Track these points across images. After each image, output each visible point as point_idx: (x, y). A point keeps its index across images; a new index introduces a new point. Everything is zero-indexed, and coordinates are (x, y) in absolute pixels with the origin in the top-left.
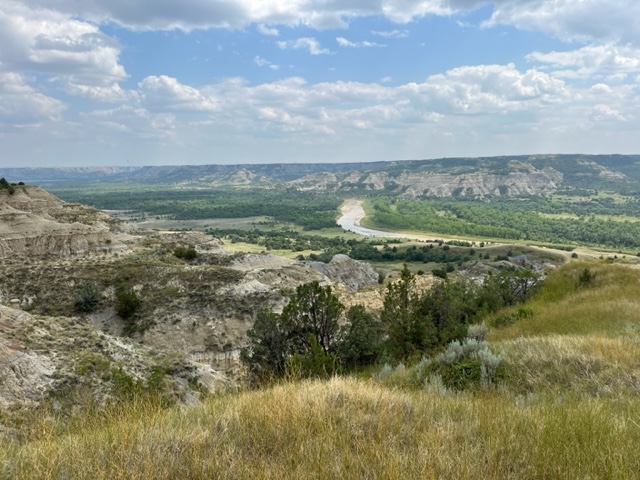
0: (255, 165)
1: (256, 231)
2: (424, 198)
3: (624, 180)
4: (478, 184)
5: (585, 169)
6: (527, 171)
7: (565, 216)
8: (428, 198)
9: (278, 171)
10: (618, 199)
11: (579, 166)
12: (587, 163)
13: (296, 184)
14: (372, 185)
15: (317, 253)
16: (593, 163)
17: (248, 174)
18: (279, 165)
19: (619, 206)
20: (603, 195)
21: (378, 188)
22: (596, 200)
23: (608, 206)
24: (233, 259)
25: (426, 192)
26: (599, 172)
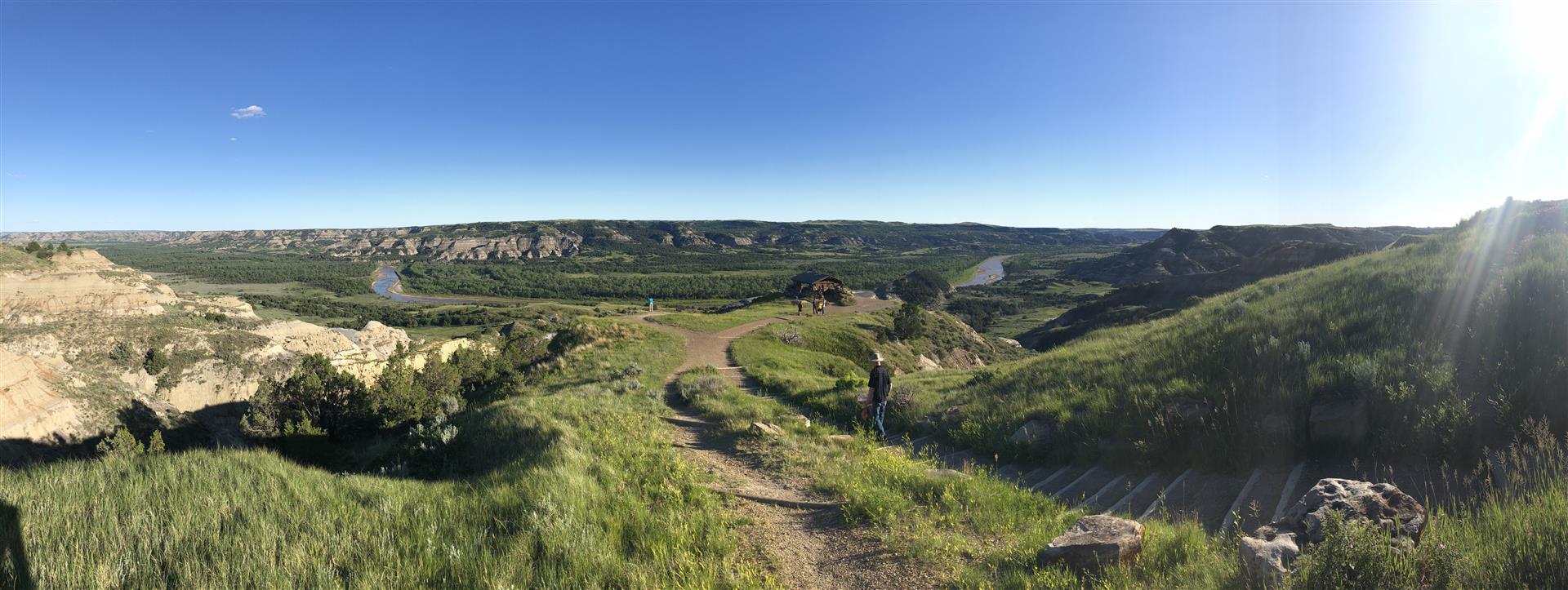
0: (291, 231)
1: (289, 297)
2: (458, 261)
3: (631, 242)
4: (511, 247)
5: (601, 233)
6: (554, 235)
7: (587, 275)
8: (464, 262)
9: (313, 236)
10: (629, 259)
11: (595, 230)
12: (601, 227)
13: (330, 250)
14: (405, 251)
15: (349, 320)
16: (606, 227)
17: (284, 240)
18: (313, 231)
19: (628, 265)
20: (615, 255)
21: (412, 254)
22: (611, 260)
23: (618, 265)
24: (260, 324)
25: (460, 255)
26: (611, 235)
